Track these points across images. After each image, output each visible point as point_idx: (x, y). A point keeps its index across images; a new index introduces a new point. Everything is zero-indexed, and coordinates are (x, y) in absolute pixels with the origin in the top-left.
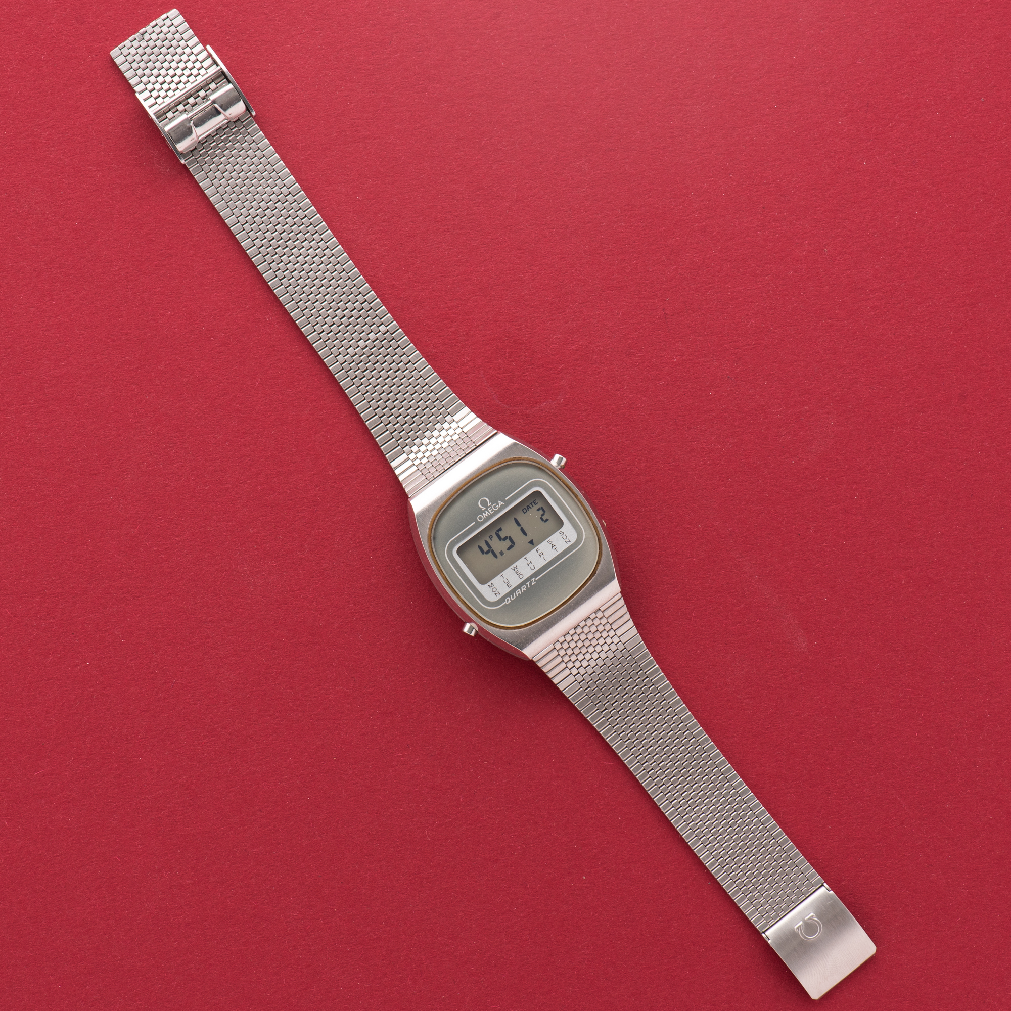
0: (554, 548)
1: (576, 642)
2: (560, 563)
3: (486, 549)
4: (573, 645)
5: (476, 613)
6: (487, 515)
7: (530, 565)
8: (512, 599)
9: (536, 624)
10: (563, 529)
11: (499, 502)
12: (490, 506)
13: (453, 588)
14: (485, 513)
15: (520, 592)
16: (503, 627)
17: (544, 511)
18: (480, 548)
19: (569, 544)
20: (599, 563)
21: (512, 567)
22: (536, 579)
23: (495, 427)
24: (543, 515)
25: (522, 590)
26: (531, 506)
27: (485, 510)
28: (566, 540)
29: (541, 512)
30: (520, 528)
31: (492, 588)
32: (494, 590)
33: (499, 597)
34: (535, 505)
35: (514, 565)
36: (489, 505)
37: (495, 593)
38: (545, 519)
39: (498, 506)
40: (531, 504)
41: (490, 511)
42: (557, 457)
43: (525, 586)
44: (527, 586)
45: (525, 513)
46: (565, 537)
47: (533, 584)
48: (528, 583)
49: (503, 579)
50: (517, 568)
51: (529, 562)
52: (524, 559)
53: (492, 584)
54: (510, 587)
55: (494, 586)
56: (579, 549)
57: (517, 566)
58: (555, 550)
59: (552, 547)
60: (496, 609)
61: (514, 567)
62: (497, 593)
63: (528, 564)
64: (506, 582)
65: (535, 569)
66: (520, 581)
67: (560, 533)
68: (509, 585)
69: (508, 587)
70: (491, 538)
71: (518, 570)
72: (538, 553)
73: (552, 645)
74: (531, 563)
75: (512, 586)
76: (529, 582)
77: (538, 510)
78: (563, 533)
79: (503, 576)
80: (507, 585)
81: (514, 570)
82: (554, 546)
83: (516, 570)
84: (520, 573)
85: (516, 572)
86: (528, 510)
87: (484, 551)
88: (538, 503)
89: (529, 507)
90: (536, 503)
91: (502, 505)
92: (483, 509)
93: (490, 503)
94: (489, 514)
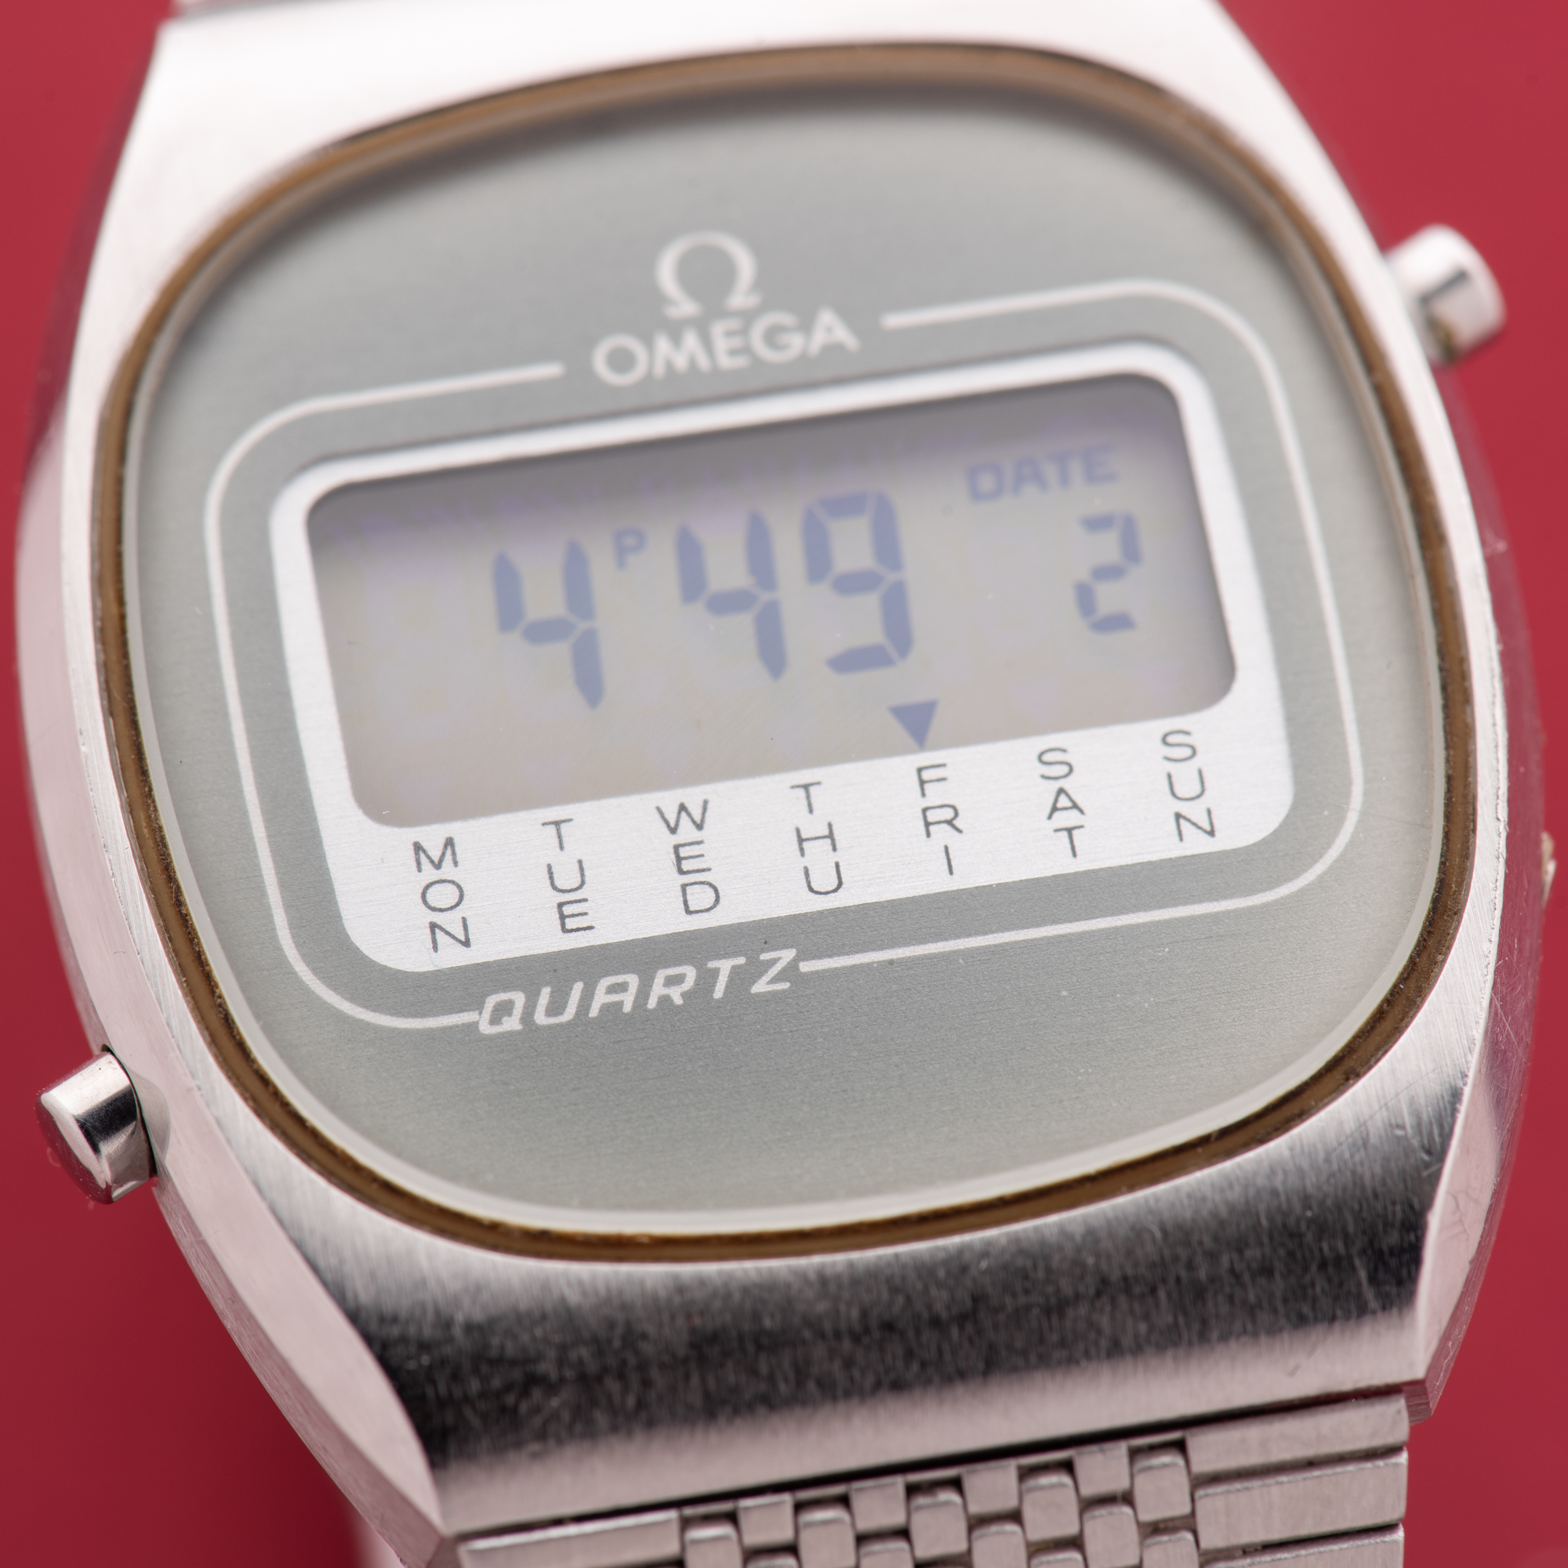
0: (1063, 818)
6: (681, 362)
7: (818, 851)
8: (540, 1018)
9: (624, 1269)
10: (1201, 724)
12: (739, 316)
13: (135, 725)
14: (677, 343)
15: (628, 1000)
17: (1131, 551)
18: (507, 581)
19: (1196, 844)
21: (669, 800)
22: (805, 967)
24: (1107, 573)
25: (658, 989)
28: (1185, 808)
29: (1107, 548)
31: (429, 873)
33: (452, 957)
34: (1092, 479)
35: (693, 796)
36: (736, 302)
37: (440, 919)
38: (1105, 608)
39: (799, 340)
41: (721, 344)
43: (690, 973)
44: (707, 978)
46: (1187, 785)
47: (761, 987)
48: (725, 967)
49: (552, 855)
50: (699, 827)
51: (814, 827)
52: (793, 787)
53: (449, 843)
54: (578, 930)
55: (456, 863)
56: (1250, 910)
57: (708, 814)
58: (1065, 833)
59: (1054, 809)
60: (377, 1029)
61: (683, 808)
62: (451, 922)
63: (804, 836)
64: (567, 878)
65: (832, 894)
66: (671, 921)
67: (1171, 739)
68: (573, 916)
69: (563, 925)
70: (630, 541)
71: (706, 841)
72: (923, 795)
73: (675, 1528)
74: (831, 836)
75: (590, 928)
76: (741, 960)
77: (1096, 524)
78: (1187, 752)
79: (564, 827)
80: (560, 905)
81: (672, 824)
82: (1066, 809)
83: (687, 831)
84: (709, 870)
85: (676, 848)
86: (1015, 492)
87: (520, 614)
88: (1114, 477)
89: (1028, 472)
90: (1098, 472)
91: (842, 344)
92: (672, 312)
93: (747, 294)
94: (705, 364)
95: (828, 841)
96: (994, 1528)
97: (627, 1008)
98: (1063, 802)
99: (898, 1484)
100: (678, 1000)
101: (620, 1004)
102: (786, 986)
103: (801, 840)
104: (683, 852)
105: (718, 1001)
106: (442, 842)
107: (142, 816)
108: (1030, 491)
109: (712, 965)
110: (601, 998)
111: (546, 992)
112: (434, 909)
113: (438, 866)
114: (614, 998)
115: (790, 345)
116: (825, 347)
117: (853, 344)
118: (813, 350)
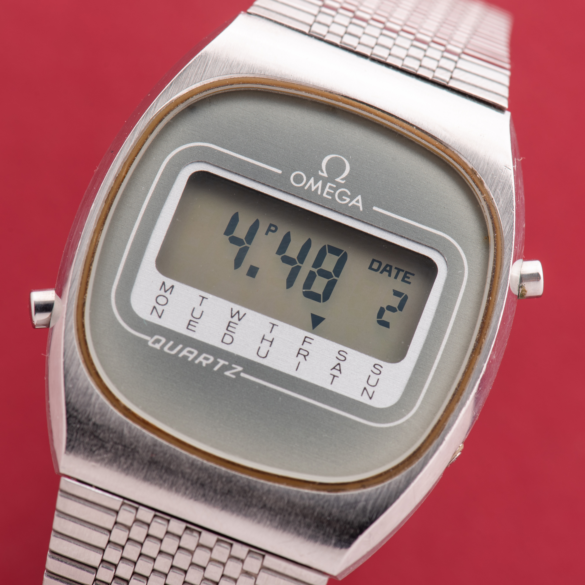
0: (336, 372)
1: (160, 552)
2: (309, 404)
3: (241, 232)
4: (150, 548)
5: (86, 289)
6: (313, 189)
7: (266, 344)
8: (166, 349)
9: (144, 431)
10: (387, 367)
11: (359, 197)
12: (337, 183)
13: (109, 209)
14: (316, 183)
15: (191, 357)
16: (92, 364)
17: (401, 306)
18: (234, 221)
19: (365, 399)
20: (364, 487)
21: (236, 308)
22: (242, 375)
23: (511, 99)
24: (391, 309)
25: (201, 359)
26: (394, 272)
27: (322, 178)
28: (368, 388)
29: (395, 302)
30: (332, 276)
32: (162, 300)
33: (154, 319)
34: (403, 280)
35: (243, 310)
36: (338, 180)
37: (157, 306)
38: (384, 318)
39: (348, 200)
40: (399, 270)
41: (327, 189)
42: (536, 268)
43: (212, 359)
44: (215, 363)
45: (370, 268)
46: (372, 382)
47: (228, 373)
48: (222, 362)
49: (197, 305)
50: (239, 320)
51: (269, 337)
52: (270, 323)
53: (173, 287)
54: (191, 330)
55: (171, 293)
56: (367, 425)
57: (244, 318)
58: (332, 376)
59: (334, 368)
60: (123, 328)
61: (238, 312)
62: (160, 309)
63: (265, 338)
64: (197, 314)
65: (262, 358)
66: (216, 342)
67: (376, 366)
68: (192, 325)
69: (188, 326)
70: (273, 228)
71: (239, 325)
72: (303, 344)
73: (120, 503)
74: (272, 342)
75: (194, 331)
76: (227, 363)
77: (397, 293)
78: (378, 372)
79: (204, 299)
80: (190, 321)
81: (233, 315)
82: (337, 370)
83: (235, 319)
84: (234, 333)
85: (230, 322)
86: (381, 272)
87: (232, 232)
88: (409, 283)
89: (388, 268)
90: (406, 279)
91: (359, 207)
92: (320, 173)
93: (342, 179)
94: (319, 192)
95: (270, 343)
96: (204, 549)
97: (190, 359)
98: (338, 367)
99: (184, 525)
100: (204, 365)
101: (188, 357)
102: (234, 377)
103: (263, 339)
104: (231, 324)
105: (214, 371)
106: (171, 285)
107: (96, 235)
108: (386, 274)
109: (219, 360)
110: (185, 353)
111: (171, 343)
112: (157, 303)
113: (165, 291)
114: (188, 354)
115: (345, 200)
116: (353, 206)
117: (361, 209)
118: (350, 205)
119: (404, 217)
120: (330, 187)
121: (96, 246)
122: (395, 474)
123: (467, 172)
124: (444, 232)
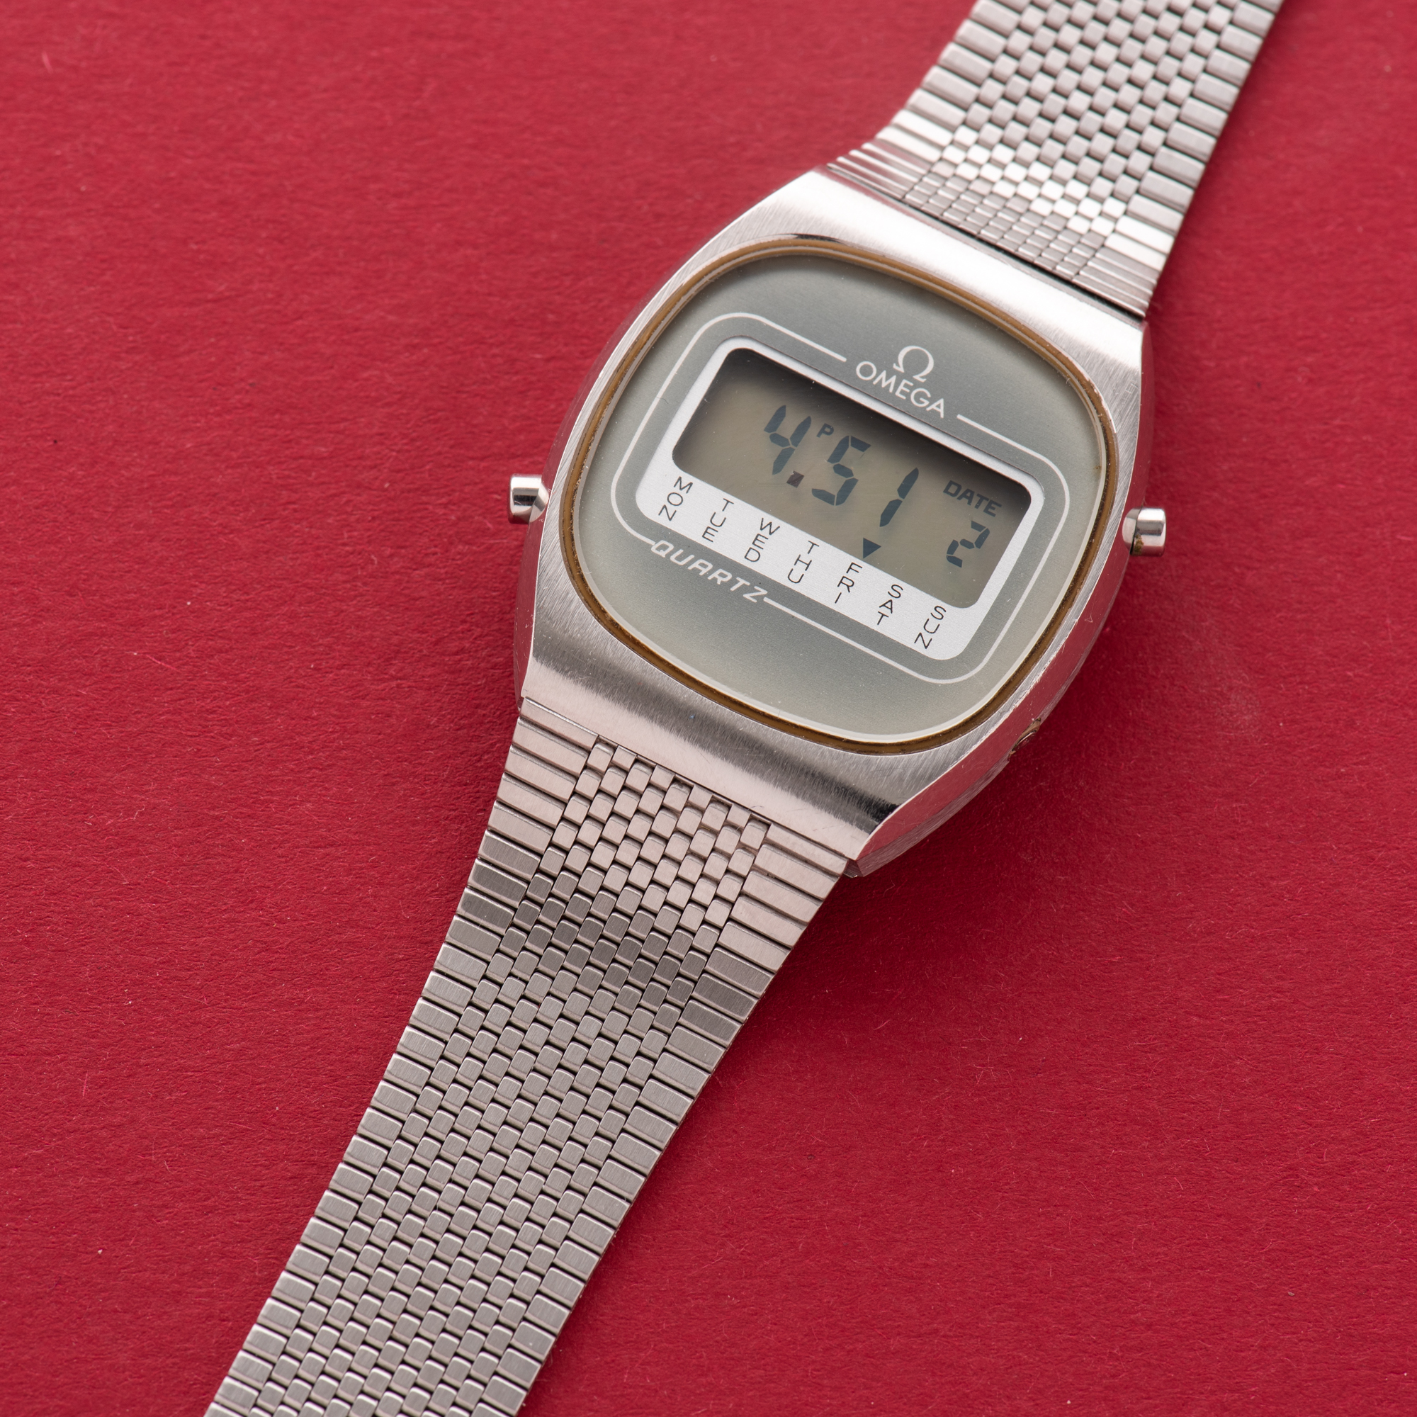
0: (884, 610)
1: (638, 811)
2: (847, 644)
3: (786, 429)
5: (580, 473)
6: (884, 384)
7: (801, 566)
8: (673, 558)
10: (952, 611)
11: (941, 402)
12: (916, 382)
14: (888, 377)
15: (704, 571)
16: (577, 565)
17: (980, 542)
19: (919, 647)
20: (903, 751)
21: (768, 518)
22: (766, 600)
23: (1153, 308)
25: (715, 575)
26: (976, 500)
27: (897, 373)
28: (924, 634)
29: (973, 536)
30: (896, 496)
31: (677, 490)
32: (675, 499)
33: (662, 520)
34: (986, 511)
35: (776, 522)
36: (917, 377)
37: (668, 506)
38: (956, 554)
39: (926, 403)
40: (982, 498)
41: (901, 387)
42: (1155, 515)
43: (730, 576)
44: (733, 582)
45: (946, 491)
46: (931, 627)
47: (747, 596)
48: (742, 582)
49: (719, 510)
50: (771, 533)
51: (806, 559)
52: (809, 541)
53: (691, 484)
54: (707, 539)
55: (687, 492)
56: (918, 680)
57: (776, 531)
58: (881, 615)
59: (884, 605)
60: (621, 526)
61: (770, 524)
62: (671, 509)
63: (800, 559)
64: (717, 521)
65: (794, 583)
66: (737, 557)
67: (938, 609)
68: (710, 534)
69: (704, 534)
70: (827, 430)
71: (769, 539)
72: (847, 572)
73: (595, 740)
74: (808, 565)
75: (711, 541)
76: (748, 584)
77: (975, 526)
78: (940, 617)
79: (729, 504)
80: (708, 528)
81: (763, 527)
82: (887, 607)
83: (766, 532)
84: (763, 549)
85: (758, 535)
86: (959, 498)
87: (775, 428)
88: (994, 515)
89: (968, 494)
90: (990, 510)
91: (939, 413)
92: (895, 366)
93: (922, 377)
94: (891, 390)
95: (806, 566)
96: (693, 810)
97: (701, 574)
98: (889, 605)
99: (671, 777)
100: (719, 583)
101: (700, 571)
102: (755, 601)
103: (798, 560)
104: (759, 538)
105: (731, 591)
106: (688, 483)
108: (965, 501)
109: (738, 579)
110: (696, 565)
111: (681, 551)
112: (669, 502)
113: (681, 489)
114: (700, 568)
115: (922, 403)
116: (933, 411)
117: (942, 416)
118: (928, 409)
119: (995, 431)
120: (906, 386)
121: (599, 422)
122: (946, 741)
123: (1082, 385)
124: (1045, 455)
